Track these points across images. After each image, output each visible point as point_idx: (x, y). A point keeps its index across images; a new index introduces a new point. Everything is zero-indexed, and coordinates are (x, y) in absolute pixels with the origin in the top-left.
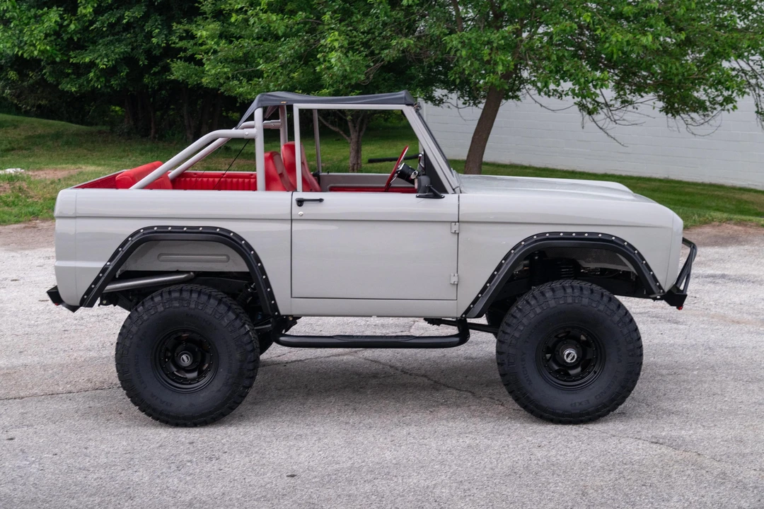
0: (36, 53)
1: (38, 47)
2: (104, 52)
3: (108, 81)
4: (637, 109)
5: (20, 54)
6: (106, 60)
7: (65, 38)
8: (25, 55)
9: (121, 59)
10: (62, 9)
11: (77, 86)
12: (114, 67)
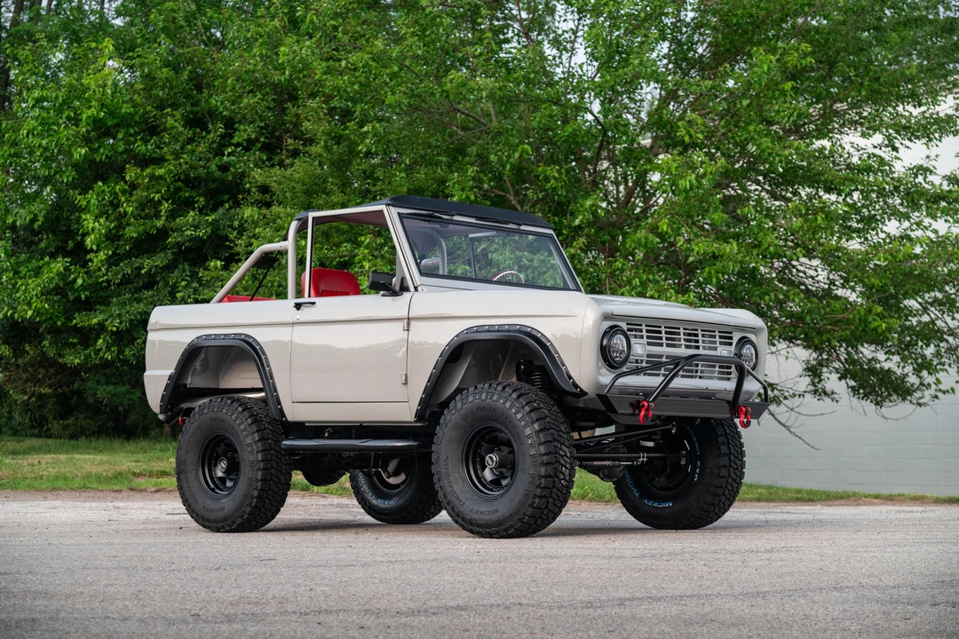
0: (30, 313)
1: (34, 305)
2: (117, 312)
3: (121, 352)
4: (837, 401)
5: (9, 314)
6: (118, 321)
7: (71, 298)
8: (16, 316)
9: (139, 322)
10: (69, 260)
11: (82, 358)
12: (128, 331)
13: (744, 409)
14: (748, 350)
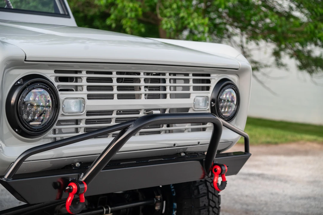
4: (288, 71)
13: (219, 169)
14: (228, 94)
